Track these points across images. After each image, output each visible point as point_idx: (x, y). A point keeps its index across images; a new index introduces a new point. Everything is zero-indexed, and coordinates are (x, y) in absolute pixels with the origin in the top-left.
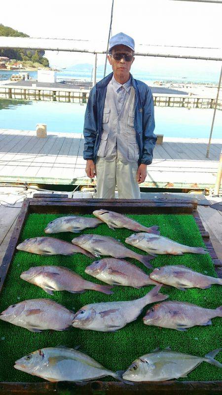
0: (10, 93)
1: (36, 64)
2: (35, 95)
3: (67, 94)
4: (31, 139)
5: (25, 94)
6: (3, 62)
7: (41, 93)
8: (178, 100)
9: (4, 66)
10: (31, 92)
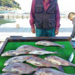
0: (8, 17)
1: (17, 9)
2: (16, 17)
3: (27, 16)
4: (14, 28)
5: (13, 17)
6: (7, 8)
7: (18, 16)
8: (63, 16)
9: (7, 9)
10: (15, 16)
